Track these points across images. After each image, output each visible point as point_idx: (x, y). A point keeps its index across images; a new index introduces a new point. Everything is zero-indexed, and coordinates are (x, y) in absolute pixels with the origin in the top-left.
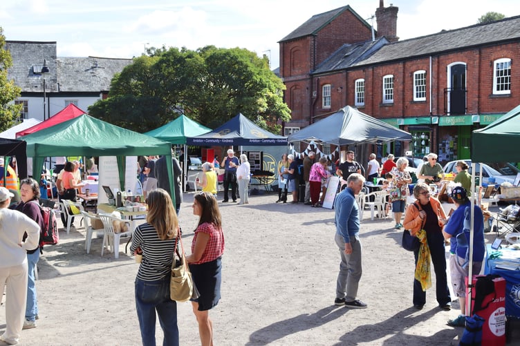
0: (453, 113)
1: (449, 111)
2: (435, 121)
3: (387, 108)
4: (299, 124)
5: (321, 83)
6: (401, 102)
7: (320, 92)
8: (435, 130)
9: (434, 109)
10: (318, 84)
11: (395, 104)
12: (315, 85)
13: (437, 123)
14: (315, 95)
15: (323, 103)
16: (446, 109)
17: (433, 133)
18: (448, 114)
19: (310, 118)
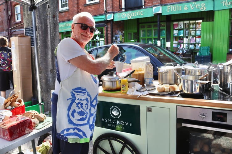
0: (127, 9)
1: (123, 6)
2: (110, 17)
3: (63, 14)
4: (2, 34)
5: (13, 4)
6: (76, 6)
7: (13, 11)
8: (109, 26)
9: (108, 7)
10: (11, 5)
11: (70, 9)
12: (9, 7)
13: (112, 18)
14: (10, 14)
15: (16, 19)
16: (121, 6)
17: (107, 29)
18: (123, 10)
19: (8, 30)
